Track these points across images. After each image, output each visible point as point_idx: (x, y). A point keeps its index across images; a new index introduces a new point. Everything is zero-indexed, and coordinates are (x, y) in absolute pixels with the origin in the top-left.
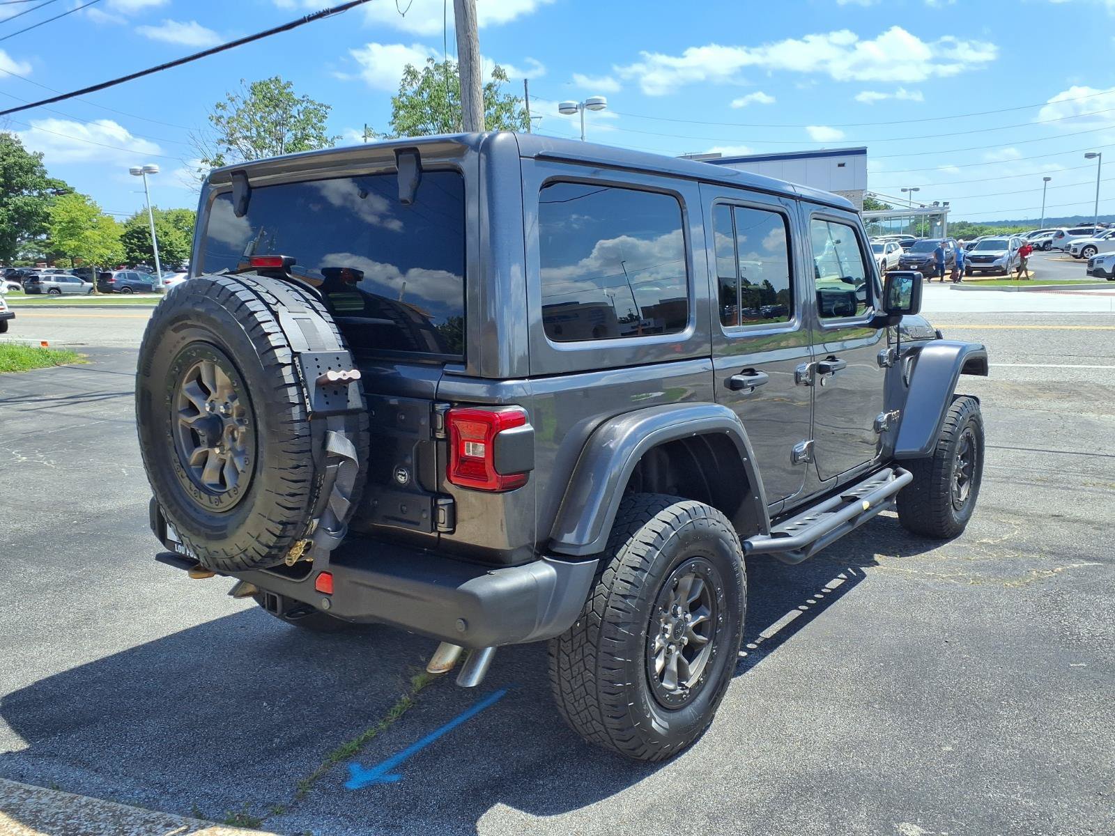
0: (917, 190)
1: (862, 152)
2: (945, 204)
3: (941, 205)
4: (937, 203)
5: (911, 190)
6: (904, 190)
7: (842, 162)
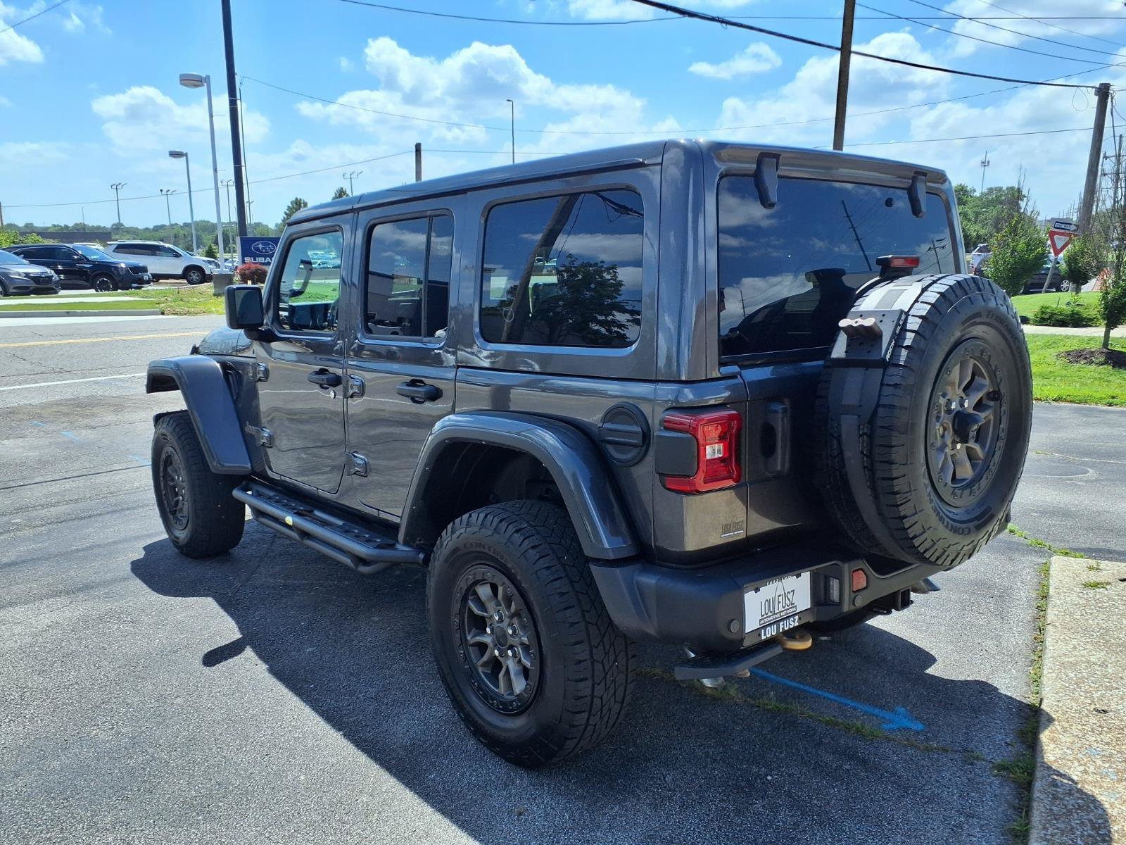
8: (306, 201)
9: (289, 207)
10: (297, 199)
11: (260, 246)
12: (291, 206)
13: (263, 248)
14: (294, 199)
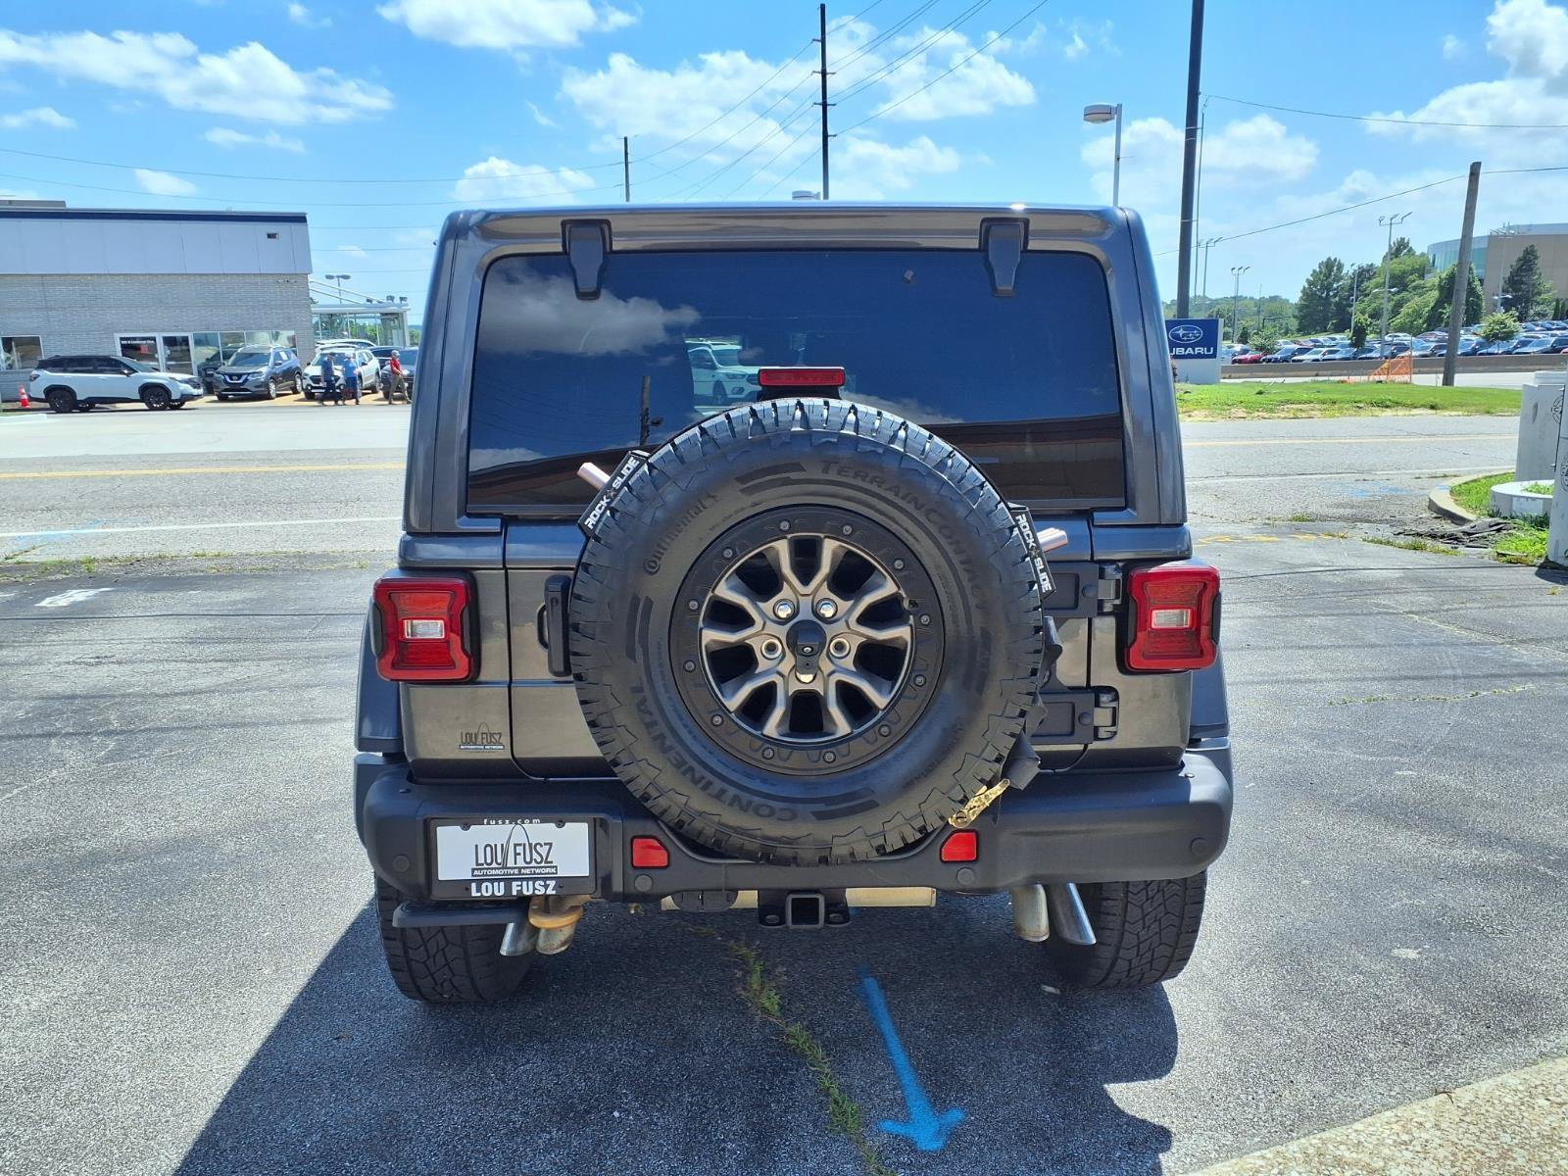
0: (346, 277)
1: (300, 219)
2: (402, 299)
3: (397, 301)
4: (391, 298)
5: (338, 277)
6: (329, 277)
7: (272, 231)
8: (1342, 261)
9: (1314, 271)
10: (1329, 259)
11: (1181, 332)
12: (1318, 270)
13: (1184, 335)
14: (1325, 260)
